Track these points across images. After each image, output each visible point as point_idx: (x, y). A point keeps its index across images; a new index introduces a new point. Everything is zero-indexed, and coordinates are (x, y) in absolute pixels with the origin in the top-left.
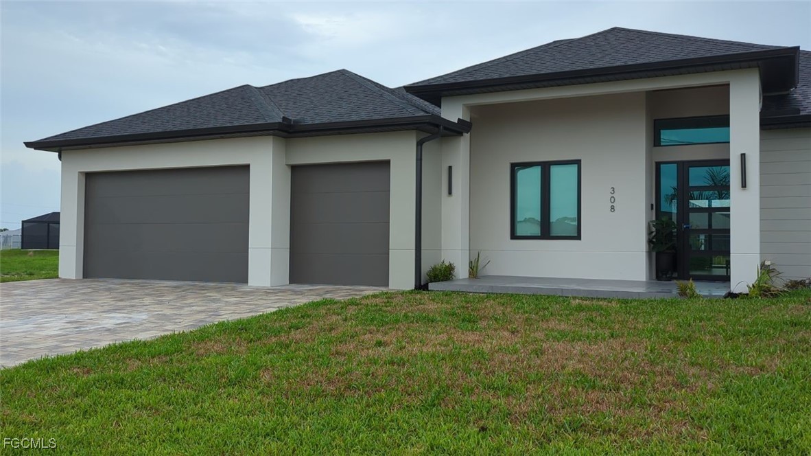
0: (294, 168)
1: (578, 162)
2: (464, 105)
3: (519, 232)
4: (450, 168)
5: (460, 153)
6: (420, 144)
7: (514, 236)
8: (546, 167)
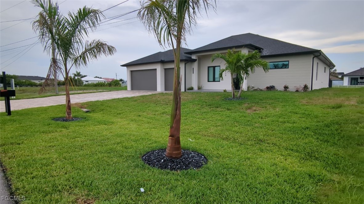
0: (165, 69)
1: (220, 66)
2: (196, 56)
3: (209, 81)
4: (193, 68)
5: (195, 65)
6: (185, 64)
7: (208, 81)
8: (214, 67)
